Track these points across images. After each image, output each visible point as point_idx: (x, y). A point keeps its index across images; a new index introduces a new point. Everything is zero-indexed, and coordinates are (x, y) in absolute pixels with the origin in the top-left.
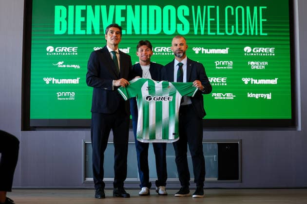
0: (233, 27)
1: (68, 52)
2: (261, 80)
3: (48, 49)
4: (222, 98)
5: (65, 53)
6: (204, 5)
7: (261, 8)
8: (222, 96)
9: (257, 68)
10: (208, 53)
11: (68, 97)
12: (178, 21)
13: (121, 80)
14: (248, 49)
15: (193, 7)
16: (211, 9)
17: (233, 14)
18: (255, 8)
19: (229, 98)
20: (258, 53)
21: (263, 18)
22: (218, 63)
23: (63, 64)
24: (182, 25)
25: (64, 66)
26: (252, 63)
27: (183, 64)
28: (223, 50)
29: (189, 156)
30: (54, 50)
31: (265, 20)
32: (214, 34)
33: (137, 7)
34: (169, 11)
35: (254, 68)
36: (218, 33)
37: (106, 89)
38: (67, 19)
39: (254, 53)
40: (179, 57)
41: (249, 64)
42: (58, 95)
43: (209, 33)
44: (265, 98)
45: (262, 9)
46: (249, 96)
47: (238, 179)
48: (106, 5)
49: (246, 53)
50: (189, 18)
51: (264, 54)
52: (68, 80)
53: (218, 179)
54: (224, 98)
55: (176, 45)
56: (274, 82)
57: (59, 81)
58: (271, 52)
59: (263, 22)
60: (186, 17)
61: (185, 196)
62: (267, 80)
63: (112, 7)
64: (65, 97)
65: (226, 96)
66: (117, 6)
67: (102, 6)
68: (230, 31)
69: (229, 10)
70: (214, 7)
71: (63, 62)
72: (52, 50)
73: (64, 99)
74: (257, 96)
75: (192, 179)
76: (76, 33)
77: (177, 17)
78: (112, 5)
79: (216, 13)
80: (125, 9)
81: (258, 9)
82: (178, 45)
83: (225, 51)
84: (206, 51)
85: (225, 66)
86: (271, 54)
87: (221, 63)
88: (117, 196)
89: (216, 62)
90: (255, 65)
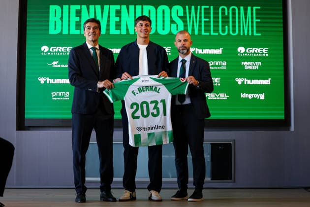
0: (227, 27)
1: (62, 52)
2: (255, 80)
4: (215, 98)
5: (60, 53)
6: (198, 5)
7: (255, 8)
8: (216, 96)
9: (250, 68)
10: (202, 53)
11: (63, 97)
12: (172, 21)
14: (241, 49)
15: (187, 7)
16: (205, 9)
17: (226, 14)
18: (249, 8)
19: (222, 98)
21: (257, 18)
22: (211, 63)
23: (58, 64)
24: (175, 25)
25: (59, 66)
26: (246, 63)
27: (186, 61)
28: (217, 50)
29: (189, 157)
30: (49, 50)
31: (259, 20)
32: (208, 34)
33: (132, 7)
34: (164, 11)
35: (248, 68)
36: (212, 33)
37: (90, 90)
38: (62, 19)
39: (247, 53)
40: (182, 53)
41: (242, 64)
42: (53, 95)
43: (203, 33)
44: (258, 98)
45: (256, 9)
46: (242, 96)
47: (231, 179)
48: (101, 5)
49: (240, 53)
50: (183, 18)
51: (257, 55)
52: (63, 80)
53: (212, 179)
54: (218, 98)
55: (180, 41)
56: (267, 82)
57: (54, 81)
58: (264, 52)
59: (257, 22)
60: (180, 17)
61: (182, 200)
62: (260, 80)
63: (106, 7)
64: (60, 97)
65: (219, 97)
66: (111, 6)
67: (97, 6)
68: (224, 31)
69: (223, 9)
70: (208, 7)
71: (57, 62)
72: (47, 50)
73: (59, 99)
74: (250, 96)
75: (191, 179)
76: (71, 33)
77: (171, 17)
78: (107, 4)
79: (210, 13)
80: (119, 9)
81: (252, 10)
82: (182, 41)
83: (219, 51)
84: (200, 51)
85: (219, 66)
86: (264, 55)
87: (215, 63)
88: (104, 200)
89: (210, 63)
90: (248, 65)
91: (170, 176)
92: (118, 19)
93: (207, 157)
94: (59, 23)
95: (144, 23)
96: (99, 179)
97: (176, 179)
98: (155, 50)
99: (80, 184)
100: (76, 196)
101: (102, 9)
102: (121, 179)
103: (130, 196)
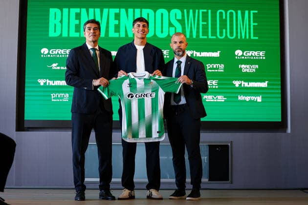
0: (224, 30)
1: (62, 54)
2: (252, 83)
3: (42, 51)
4: (213, 100)
5: (60, 55)
6: (196, 9)
7: (252, 12)
9: (248, 71)
10: (200, 56)
11: (62, 98)
12: (171, 25)
13: (101, 79)
14: (239, 52)
15: (185, 11)
16: (203, 12)
17: (224, 17)
18: (247, 12)
19: (219, 101)
20: (249, 56)
21: (254, 22)
22: (209, 66)
23: (58, 66)
24: (174, 28)
25: (59, 68)
26: (243, 66)
27: (181, 62)
28: (215, 53)
30: (49, 52)
31: (256, 24)
32: (206, 37)
33: (131, 11)
34: (162, 14)
35: (245, 71)
36: (210, 37)
37: (86, 88)
38: (61, 22)
39: (245, 57)
40: (178, 55)
41: (240, 67)
42: (52, 97)
43: (201, 37)
44: (255, 100)
45: (254, 13)
46: (239, 98)
47: (228, 180)
48: (100, 8)
49: (237, 56)
50: (182, 22)
51: (255, 58)
52: (62, 81)
53: (209, 181)
54: (215, 100)
55: (176, 42)
56: (264, 85)
57: (53, 83)
58: (261, 55)
59: (254, 26)
60: (178, 20)
62: (257, 83)
63: (105, 11)
65: (217, 99)
66: (111, 10)
67: (96, 9)
68: (221, 34)
69: (221, 13)
70: (205, 11)
71: (57, 64)
72: (46, 52)
73: (58, 100)
74: (247, 99)
76: (71, 36)
77: (169, 20)
78: (106, 8)
79: (208, 17)
80: (118, 12)
81: (249, 13)
82: (178, 43)
83: (216, 54)
84: (198, 54)
85: (216, 69)
86: (261, 58)
87: (213, 66)
88: (103, 199)
89: (207, 65)
90: (246, 68)
91: (168, 177)
92: (117, 22)
93: (205, 158)
94: (59, 25)
95: (141, 24)
96: (98, 180)
97: (174, 180)
98: (152, 51)
99: (79, 183)
100: (75, 195)
101: (102, 12)
102: (120, 180)
103: (129, 195)
